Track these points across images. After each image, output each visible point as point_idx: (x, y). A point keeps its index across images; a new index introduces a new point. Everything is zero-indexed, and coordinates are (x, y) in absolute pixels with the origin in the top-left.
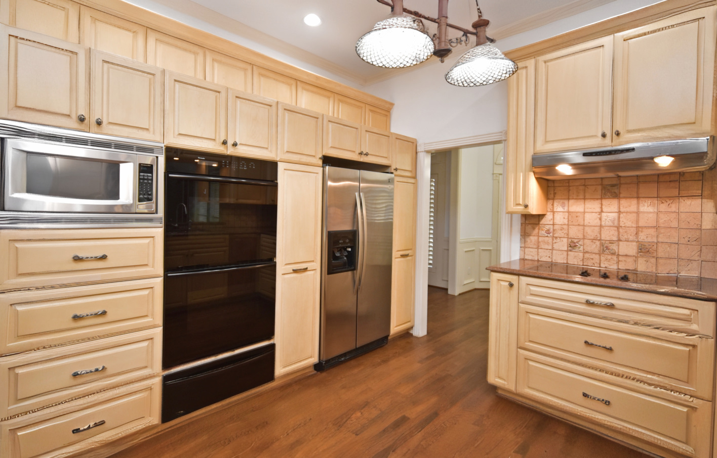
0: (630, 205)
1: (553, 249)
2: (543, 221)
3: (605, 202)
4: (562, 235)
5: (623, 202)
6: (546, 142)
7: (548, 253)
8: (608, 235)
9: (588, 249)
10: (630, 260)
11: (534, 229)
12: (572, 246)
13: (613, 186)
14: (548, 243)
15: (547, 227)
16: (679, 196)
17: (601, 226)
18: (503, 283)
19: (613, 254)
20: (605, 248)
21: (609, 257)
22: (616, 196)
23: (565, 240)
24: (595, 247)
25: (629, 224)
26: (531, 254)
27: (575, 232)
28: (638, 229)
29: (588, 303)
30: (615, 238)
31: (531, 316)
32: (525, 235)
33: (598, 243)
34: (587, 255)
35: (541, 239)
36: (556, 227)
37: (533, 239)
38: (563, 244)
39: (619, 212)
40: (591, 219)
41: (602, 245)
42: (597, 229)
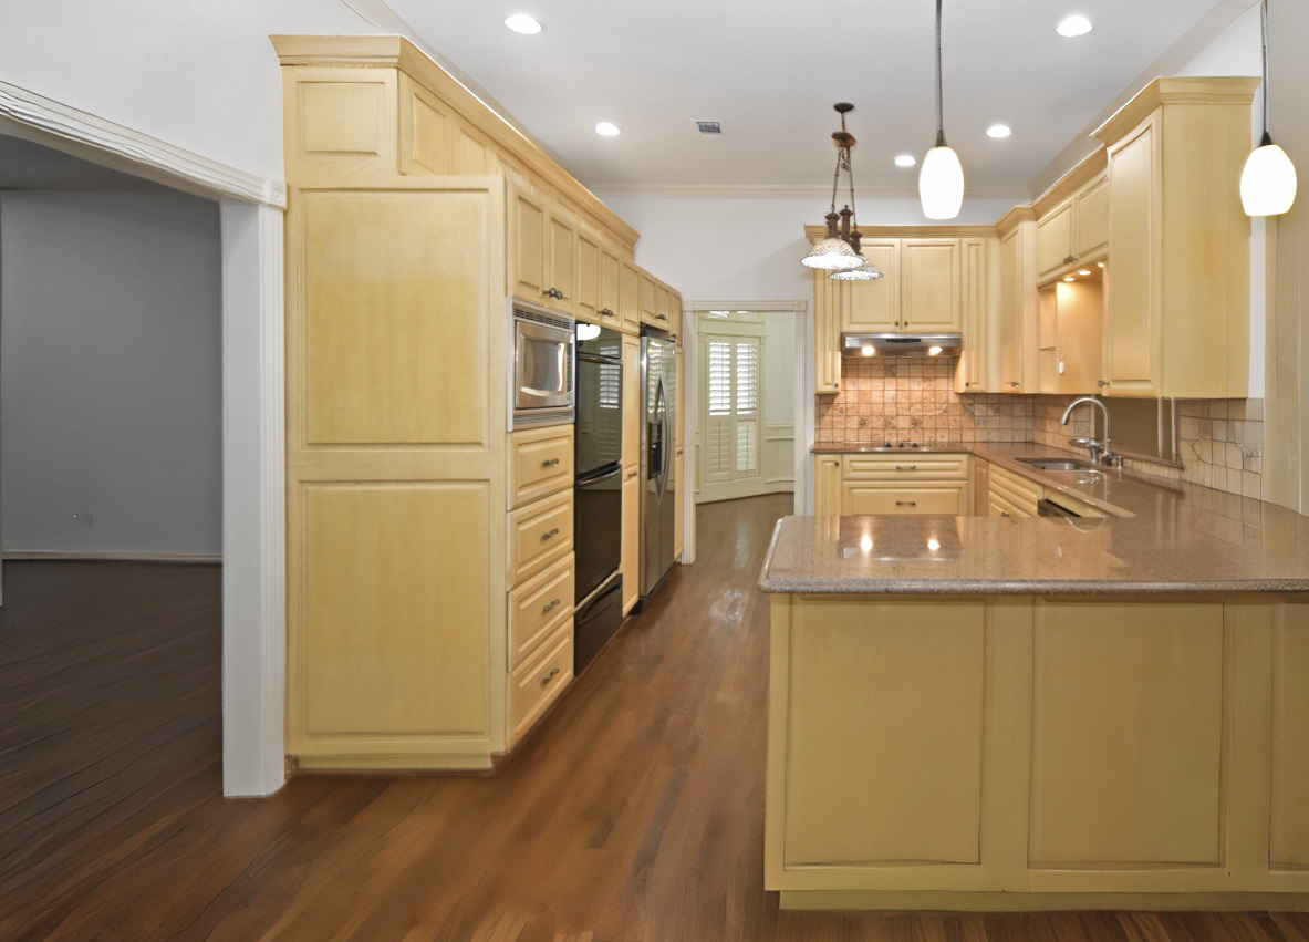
0: (904, 384)
1: (845, 429)
2: (836, 401)
3: (887, 381)
4: (854, 413)
5: (899, 380)
6: (851, 323)
7: (842, 433)
8: (890, 411)
9: (875, 425)
10: (905, 432)
11: (828, 408)
12: (862, 424)
13: (892, 366)
14: (841, 423)
15: (841, 406)
16: (936, 378)
17: (884, 403)
18: (827, 464)
19: (893, 428)
20: (888, 424)
21: (891, 431)
22: (894, 375)
23: (856, 418)
24: (878, 423)
25: (904, 400)
26: (826, 436)
27: (864, 410)
28: (911, 405)
29: (899, 469)
30: (895, 414)
31: (855, 491)
32: (819, 416)
33: (882, 419)
34: (874, 432)
35: (835, 419)
36: (848, 406)
37: (827, 419)
38: (854, 423)
39: (897, 390)
40: (876, 397)
41: (885, 420)
42: (881, 406)
